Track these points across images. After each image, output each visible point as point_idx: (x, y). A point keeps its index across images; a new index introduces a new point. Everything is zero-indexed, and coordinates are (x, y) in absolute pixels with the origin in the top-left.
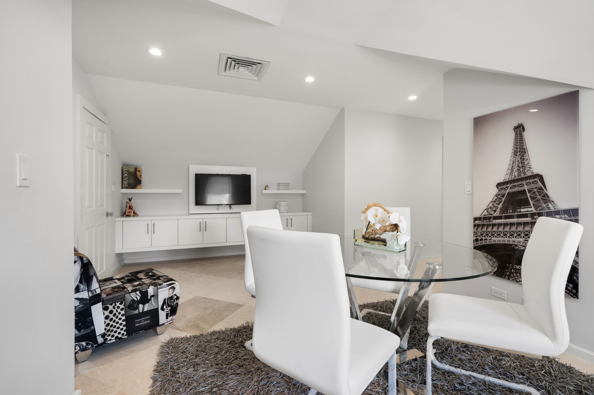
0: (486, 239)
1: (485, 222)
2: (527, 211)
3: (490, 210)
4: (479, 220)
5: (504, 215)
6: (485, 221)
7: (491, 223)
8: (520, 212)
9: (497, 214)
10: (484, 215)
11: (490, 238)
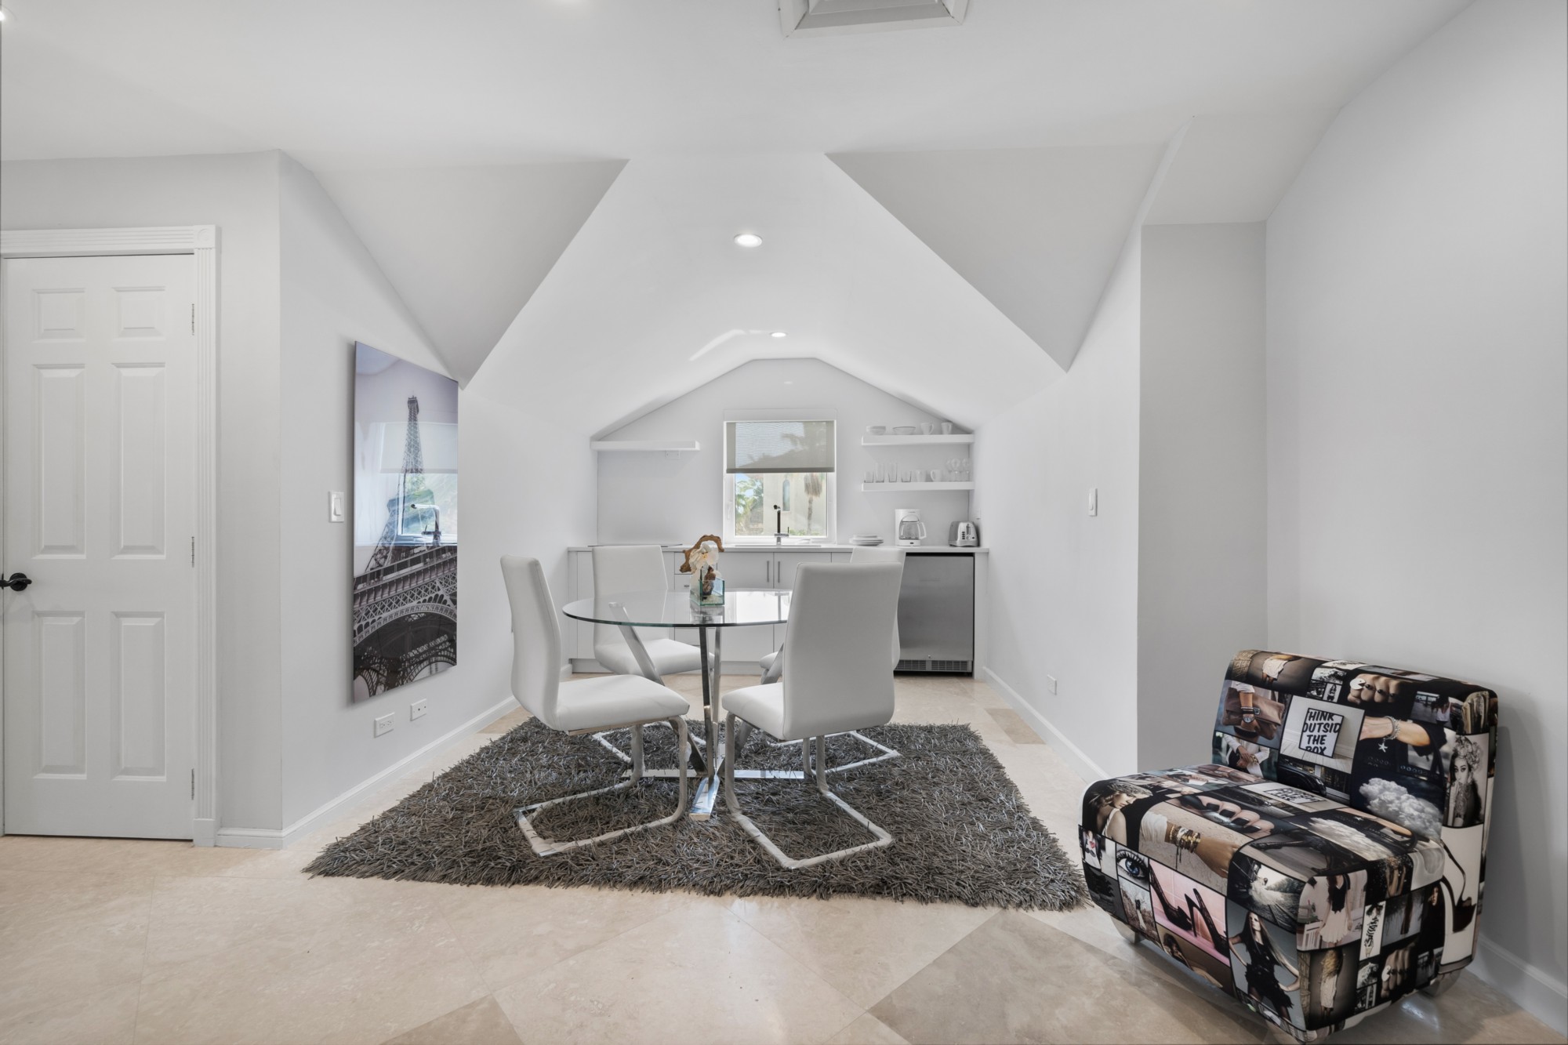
0: (374, 621)
1: (373, 584)
2: (421, 552)
3: (379, 556)
4: (363, 582)
5: (396, 563)
6: (373, 581)
7: (381, 583)
8: (414, 554)
9: (387, 564)
10: (372, 569)
11: (378, 617)
